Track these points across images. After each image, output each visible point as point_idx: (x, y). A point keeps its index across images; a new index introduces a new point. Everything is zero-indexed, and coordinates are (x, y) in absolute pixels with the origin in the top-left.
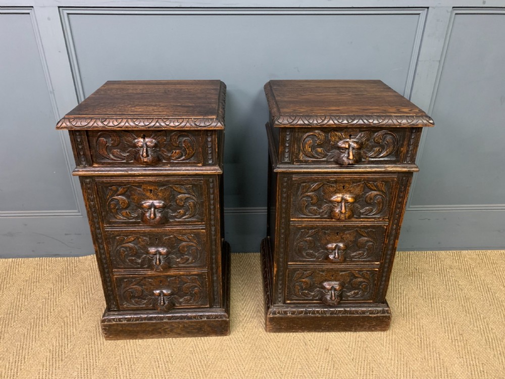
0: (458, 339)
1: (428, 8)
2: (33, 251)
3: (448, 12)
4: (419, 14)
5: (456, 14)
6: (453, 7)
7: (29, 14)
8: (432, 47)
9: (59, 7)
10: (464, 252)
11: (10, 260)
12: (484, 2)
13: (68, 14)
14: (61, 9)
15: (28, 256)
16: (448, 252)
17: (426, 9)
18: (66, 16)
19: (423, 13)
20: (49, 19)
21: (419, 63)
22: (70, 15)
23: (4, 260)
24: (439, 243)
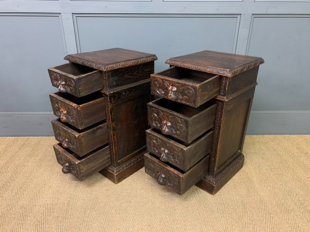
0: (257, 168)
1: (241, 14)
2: (51, 133)
3: (250, 16)
4: (237, 17)
5: (254, 17)
6: (252, 14)
7: (58, 16)
8: (244, 33)
9: (72, 13)
10: (266, 136)
11: (40, 137)
12: (267, 12)
13: (76, 16)
14: (73, 14)
15: (48, 136)
16: (258, 136)
17: (240, 15)
18: (75, 17)
19: (239, 17)
20: (67, 19)
21: (238, 40)
22: (77, 17)
23: (37, 137)
24: (253, 131)
